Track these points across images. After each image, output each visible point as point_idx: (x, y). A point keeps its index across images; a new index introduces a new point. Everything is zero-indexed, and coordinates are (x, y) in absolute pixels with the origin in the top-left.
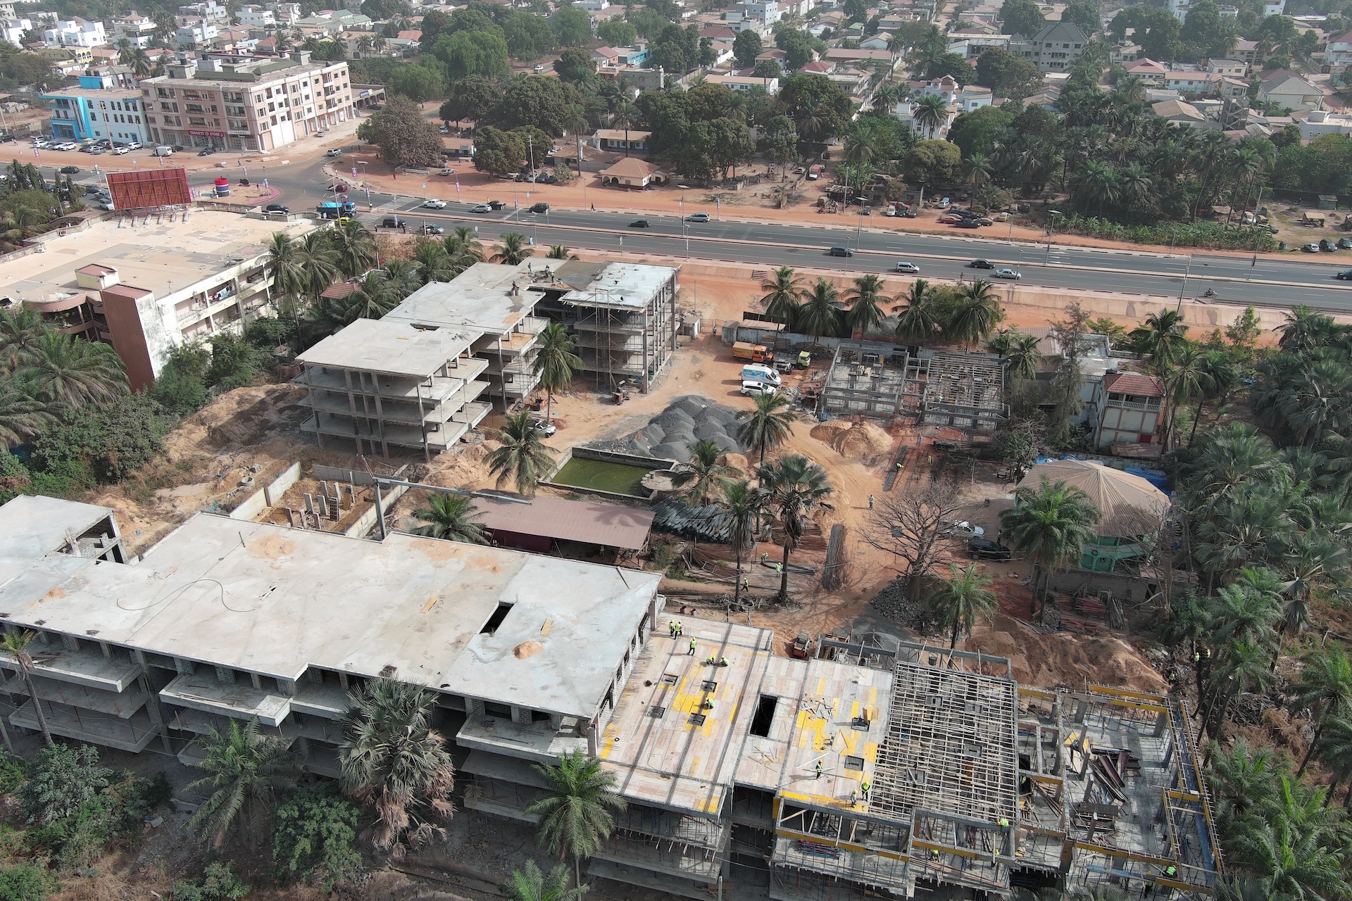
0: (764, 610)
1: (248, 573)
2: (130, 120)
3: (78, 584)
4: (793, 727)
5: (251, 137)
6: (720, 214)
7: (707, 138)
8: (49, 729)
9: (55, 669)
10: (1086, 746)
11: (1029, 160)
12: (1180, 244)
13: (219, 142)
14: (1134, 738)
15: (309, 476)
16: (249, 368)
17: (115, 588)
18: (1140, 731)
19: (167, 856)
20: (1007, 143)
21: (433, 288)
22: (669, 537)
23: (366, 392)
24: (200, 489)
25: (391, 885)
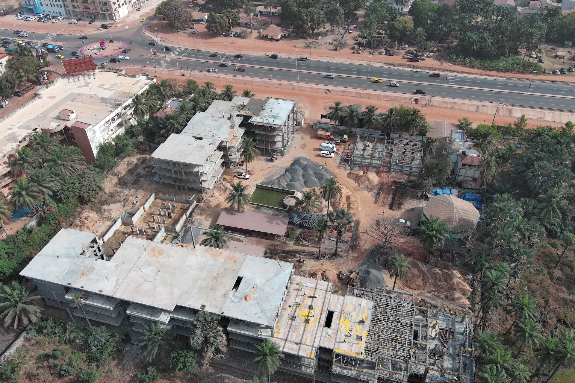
0: (329, 259)
1: (149, 264)
2: (58, 6)
3: (91, 270)
4: (339, 324)
5: (110, 15)
6: (312, 56)
7: (306, 18)
8: (87, 318)
9: (88, 302)
10: (437, 327)
11: (442, 29)
12: (503, 70)
13: (97, 16)
14: (453, 324)
15: (158, 198)
16: (129, 148)
17: (104, 272)
18: (456, 320)
19: (133, 361)
20: (434, 21)
21: (199, 115)
22: (295, 227)
23: (178, 169)
24: (119, 205)
25: (207, 372)
